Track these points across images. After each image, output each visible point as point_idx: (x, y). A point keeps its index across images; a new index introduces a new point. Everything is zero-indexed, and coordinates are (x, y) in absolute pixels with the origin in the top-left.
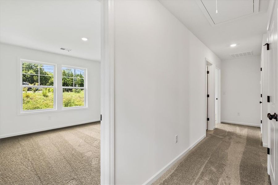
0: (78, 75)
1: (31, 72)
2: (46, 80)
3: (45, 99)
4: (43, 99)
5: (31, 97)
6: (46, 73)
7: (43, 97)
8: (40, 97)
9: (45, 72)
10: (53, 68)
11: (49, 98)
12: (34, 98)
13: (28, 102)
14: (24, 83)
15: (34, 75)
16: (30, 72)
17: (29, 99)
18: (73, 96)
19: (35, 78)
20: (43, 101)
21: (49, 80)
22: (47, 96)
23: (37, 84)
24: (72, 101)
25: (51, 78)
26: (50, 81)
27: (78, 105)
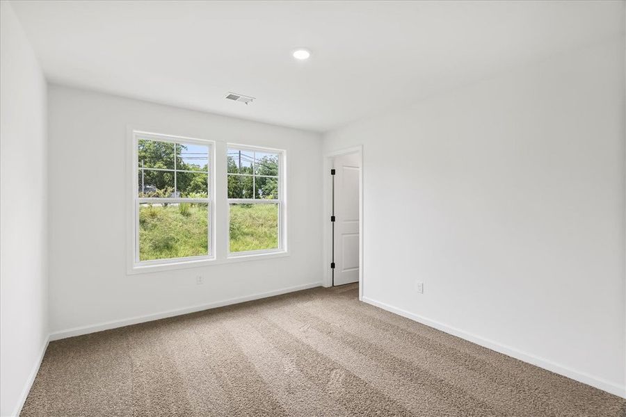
0: (245, 170)
1: (159, 167)
2: (186, 181)
3: (185, 220)
4: (182, 220)
5: (159, 217)
6: (185, 167)
7: (181, 217)
8: (175, 215)
9: (184, 165)
10: (207, 156)
11: (193, 218)
12: (165, 218)
13: (155, 226)
14: (148, 187)
15: (165, 172)
16: (157, 166)
17: (155, 221)
18: (239, 214)
19: (167, 177)
20: (181, 224)
21: (191, 180)
22: (188, 215)
23: (170, 189)
24: (237, 225)
25: (194, 176)
26: (192, 183)
27: (247, 234)
